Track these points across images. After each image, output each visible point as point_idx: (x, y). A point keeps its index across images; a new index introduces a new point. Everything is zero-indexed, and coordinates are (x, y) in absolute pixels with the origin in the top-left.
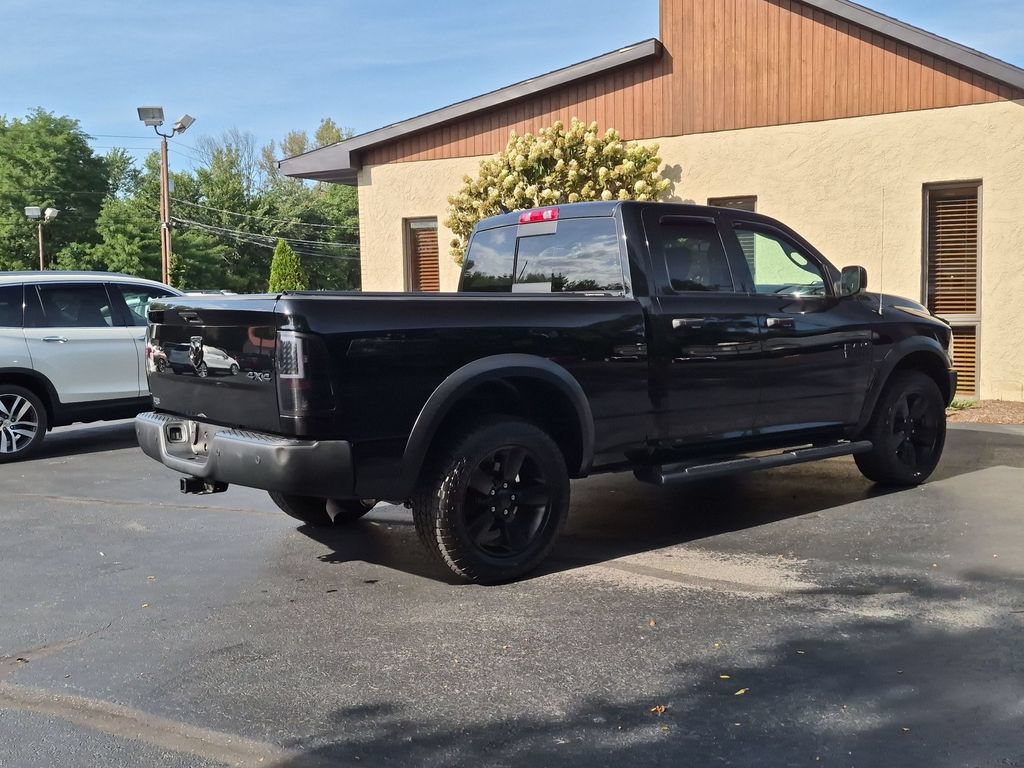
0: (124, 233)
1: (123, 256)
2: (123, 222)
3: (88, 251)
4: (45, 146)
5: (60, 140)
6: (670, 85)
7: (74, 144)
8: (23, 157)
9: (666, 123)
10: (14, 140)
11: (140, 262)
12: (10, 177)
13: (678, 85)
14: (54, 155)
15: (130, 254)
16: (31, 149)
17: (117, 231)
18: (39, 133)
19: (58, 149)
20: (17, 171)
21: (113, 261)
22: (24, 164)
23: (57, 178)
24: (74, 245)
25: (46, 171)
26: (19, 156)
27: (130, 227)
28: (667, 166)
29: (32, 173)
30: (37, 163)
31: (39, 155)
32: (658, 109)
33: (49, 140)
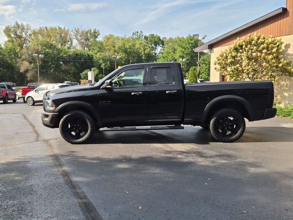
0: (205, 63)
1: (204, 69)
2: (205, 61)
3: (196, 68)
4: (189, 43)
5: (192, 42)
6: (288, 20)
7: (196, 42)
8: (184, 46)
9: (287, 32)
10: (183, 42)
11: (208, 71)
12: (181, 51)
13: (290, 20)
14: (191, 45)
15: (206, 69)
16: (186, 44)
17: (203, 63)
18: (188, 40)
19: (192, 44)
20: (183, 50)
21: (202, 71)
22: (184, 48)
23: (191, 51)
24: (194, 67)
25: (189, 49)
26: (183, 46)
27: (206, 62)
28: (286, 44)
29: (186, 50)
30: (187, 48)
31: (188, 46)
32: (285, 27)
33: (190, 42)
